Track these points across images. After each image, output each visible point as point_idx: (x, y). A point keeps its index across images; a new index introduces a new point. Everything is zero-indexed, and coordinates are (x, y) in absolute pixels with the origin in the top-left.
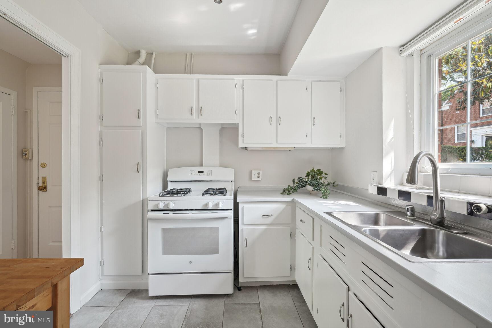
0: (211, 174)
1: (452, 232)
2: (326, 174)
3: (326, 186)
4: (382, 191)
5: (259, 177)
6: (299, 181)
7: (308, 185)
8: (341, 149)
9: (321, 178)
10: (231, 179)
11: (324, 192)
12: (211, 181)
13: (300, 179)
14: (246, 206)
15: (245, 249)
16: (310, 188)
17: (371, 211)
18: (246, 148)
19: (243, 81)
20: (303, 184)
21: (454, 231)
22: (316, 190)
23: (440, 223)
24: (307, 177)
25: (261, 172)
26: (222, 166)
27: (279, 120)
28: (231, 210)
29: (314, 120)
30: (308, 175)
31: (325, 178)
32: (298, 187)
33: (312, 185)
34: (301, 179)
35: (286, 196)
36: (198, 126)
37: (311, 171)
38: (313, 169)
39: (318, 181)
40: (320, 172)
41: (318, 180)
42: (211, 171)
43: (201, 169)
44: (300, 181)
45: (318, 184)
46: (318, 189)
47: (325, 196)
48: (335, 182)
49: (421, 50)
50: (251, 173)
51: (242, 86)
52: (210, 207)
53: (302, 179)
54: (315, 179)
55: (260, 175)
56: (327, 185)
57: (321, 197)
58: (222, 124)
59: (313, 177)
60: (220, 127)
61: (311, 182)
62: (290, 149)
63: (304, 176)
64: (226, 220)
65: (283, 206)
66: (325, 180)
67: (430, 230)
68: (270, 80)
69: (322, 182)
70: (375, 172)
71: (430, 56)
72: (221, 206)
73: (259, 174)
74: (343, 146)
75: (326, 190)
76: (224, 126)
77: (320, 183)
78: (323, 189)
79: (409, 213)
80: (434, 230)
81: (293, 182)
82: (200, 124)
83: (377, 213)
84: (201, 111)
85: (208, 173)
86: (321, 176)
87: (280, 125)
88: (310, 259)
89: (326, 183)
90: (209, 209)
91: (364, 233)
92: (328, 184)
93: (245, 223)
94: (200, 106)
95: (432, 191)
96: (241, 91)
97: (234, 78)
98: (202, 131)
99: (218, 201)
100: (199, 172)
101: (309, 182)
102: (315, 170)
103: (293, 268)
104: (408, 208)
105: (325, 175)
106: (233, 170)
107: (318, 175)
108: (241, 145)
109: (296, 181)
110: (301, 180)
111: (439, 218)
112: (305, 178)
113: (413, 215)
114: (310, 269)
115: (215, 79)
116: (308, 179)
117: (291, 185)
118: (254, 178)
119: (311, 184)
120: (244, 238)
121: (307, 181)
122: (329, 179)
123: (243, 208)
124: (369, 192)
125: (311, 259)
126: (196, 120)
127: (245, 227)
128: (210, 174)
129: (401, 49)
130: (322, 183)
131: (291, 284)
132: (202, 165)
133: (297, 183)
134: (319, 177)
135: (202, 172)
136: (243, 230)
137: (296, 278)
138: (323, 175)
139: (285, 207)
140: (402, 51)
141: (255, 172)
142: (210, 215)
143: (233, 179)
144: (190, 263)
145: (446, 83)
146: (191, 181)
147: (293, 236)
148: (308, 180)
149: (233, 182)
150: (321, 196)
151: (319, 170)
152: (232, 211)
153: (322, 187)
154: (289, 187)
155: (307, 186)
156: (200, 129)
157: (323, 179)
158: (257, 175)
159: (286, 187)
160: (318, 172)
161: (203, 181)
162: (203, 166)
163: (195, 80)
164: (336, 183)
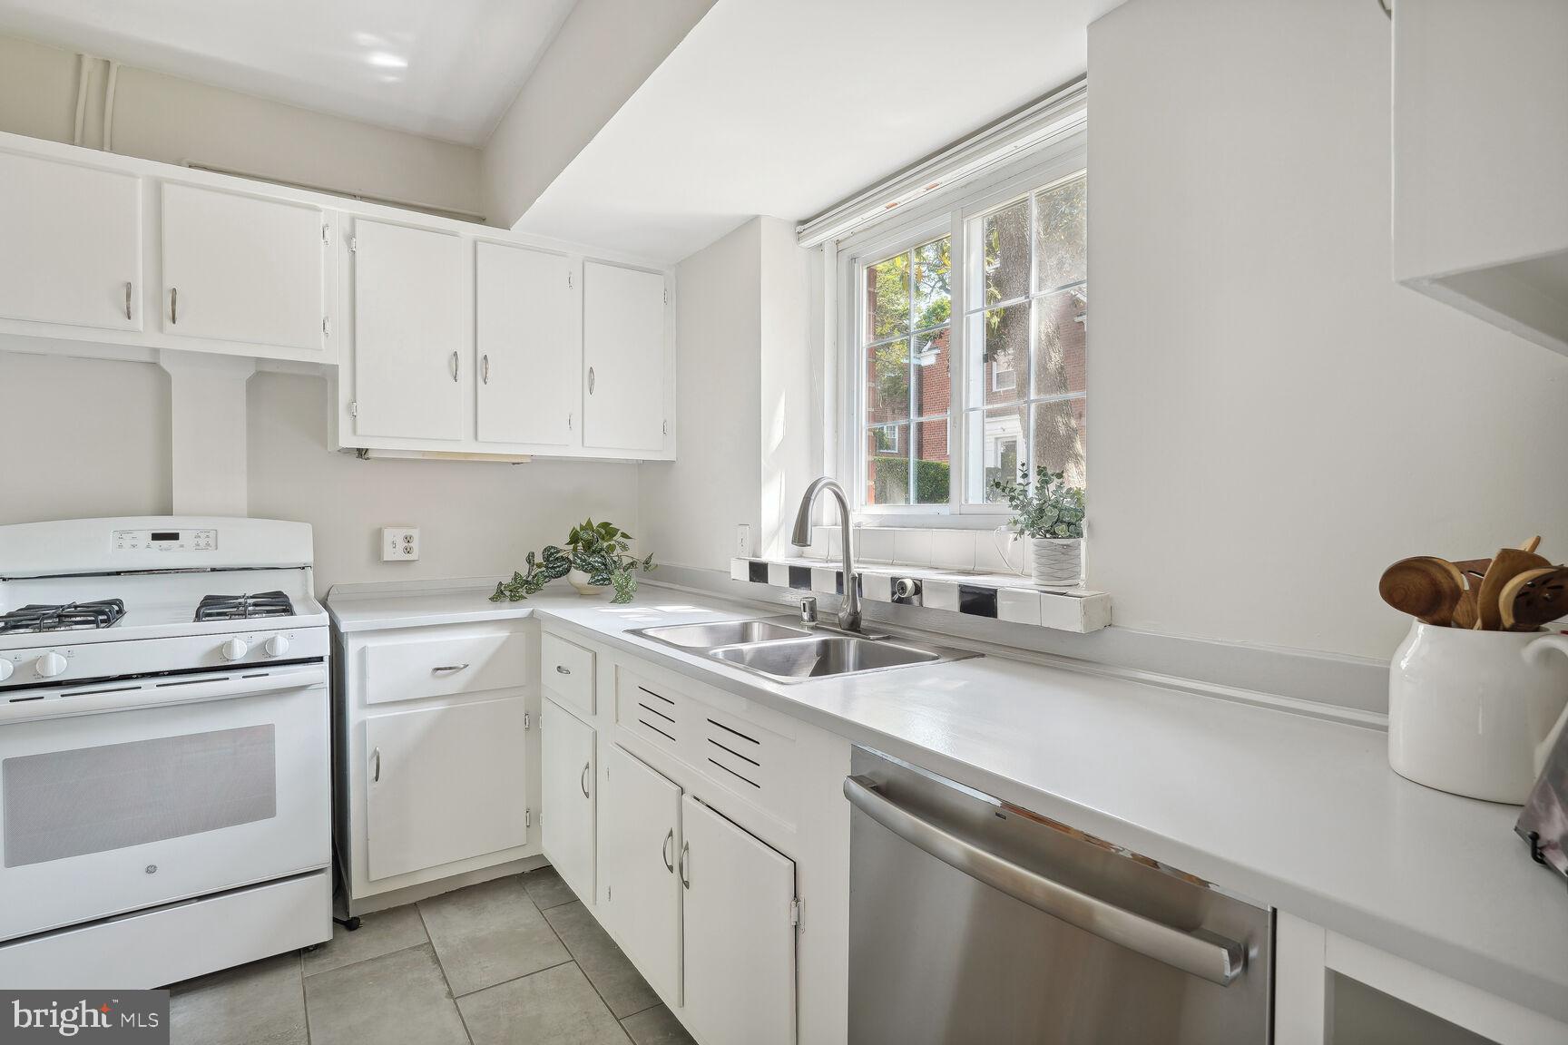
0: (212, 542)
1: (869, 639)
2: (624, 536)
3: (625, 570)
4: (758, 572)
5: (408, 551)
6: (547, 559)
7: (576, 568)
8: (667, 465)
9: (611, 548)
10: (301, 561)
11: (621, 586)
12: (213, 570)
13: (550, 553)
14: (372, 643)
15: (372, 786)
16: (579, 577)
17: (734, 620)
18: (362, 453)
19: (353, 220)
20: (558, 567)
21: (871, 637)
22: (598, 580)
23: (854, 625)
24: (571, 547)
25: (415, 533)
26: (255, 513)
27: (481, 365)
28: (321, 659)
29: (590, 376)
30: (574, 539)
31: (624, 547)
32: (546, 577)
33: (588, 569)
34: (552, 551)
35: (507, 603)
36: (146, 358)
37: (582, 528)
38: (589, 523)
39: (603, 556)
40: (608, 531)
41: (603, 553)
42: (212, 534)
43: (164, 525)
44: (551, 559)
45: (605, 565)
46: (604, 580)
47: (623, 597)
48: (650, 557)
49: (838, 242)
50: (378, 536)
51: (350, 237)
52: (239, 655)
53: (558, 552)
54: (594, 552)
55: (415, 545)
56: (628, 568)
57: (613, 602)
58: (259, 360)
59: (588, 545)
60: (251, 371)
61: (585, 561)
62: (517, 461)
63: (561, 542)
64: (303, 696)
65: (502, 634)
66: (626, 553)
67: (835, 641)
68: (453, 234)
69: (616, 559)
70: (744, 527)
71: (853, 259)
72: (283, 650)
73: (408, 539)
74: (670, 456)
75: (628, 580)
76: (267, 369)
77: (608, 561)
78: (617, 576)
79: (806, 616)
80: (842, 640)
81: (529, 563)
82: (156, 351)
83: (746, 624)
84: (174, 303)
85: (202, 542)
86: (612, 543)
87: (486, 383)
88: (587, 767)
89: (626, 561)
90: (230, 663)
91: (714, 659)
92: (632, 564)
93: (370, 700)
94: (169, 285)
95: (841, 564)
96: (346, 255)
97: (318, 205)
98: (164, 379)
99: (269, 635)
100: (156, 537)
101: (579, 561)
102: (595, 526)
103: (533, 818)
104: (804, 604)
105: (622, 540)
106: (308, 528)
107: (603, 539)
108: (347, 440)
109: (539, 559)
110: (552, 554)
111: (850, 614)
112: (566, 550)
113: (813, 618)
114: (587, 795)
115: (227, 192)
116: (575, 549)
117: (524, 572)
118: (389, 554)
119: (583, 566)
120: (369, 752)
121: (571, 557)
122: (635, 551)
123: (362, 653)
124: (733, 577)
125: (592, 767)
126: (144, 333)
127: (372, 715)
128: (208, 544)
129: (800, 228)
130: (615, 562)
131: (527, 868)
132: (167, 510)
133: (539, 566)
134: (605, 544)
135: (174, 537)
136: (363, 725)
137: (544, 844)
138: (618, 537)
139: (509, 637)
140: (801, 235)
141: (393, 536)
142: (236, 683)
143: (307, 557)
144: (151, 870)
145: (932, 291)
146: (118, 573)
147: (532, 721)
148: (575, 555)
149: (310, 572)
150: (613, 598)
151: (605, 525)
152: (326, 664)
153: (616, 572)
154: (515, 579)
155: (573, 570)
156: (155, 367)
157: (618, 550)
158: (401, 544)
159: (507, 580)
160: (603, 532)
161: (177, 571)
162: (171, 514)
163: (140, 180)
164: (653, 561)
